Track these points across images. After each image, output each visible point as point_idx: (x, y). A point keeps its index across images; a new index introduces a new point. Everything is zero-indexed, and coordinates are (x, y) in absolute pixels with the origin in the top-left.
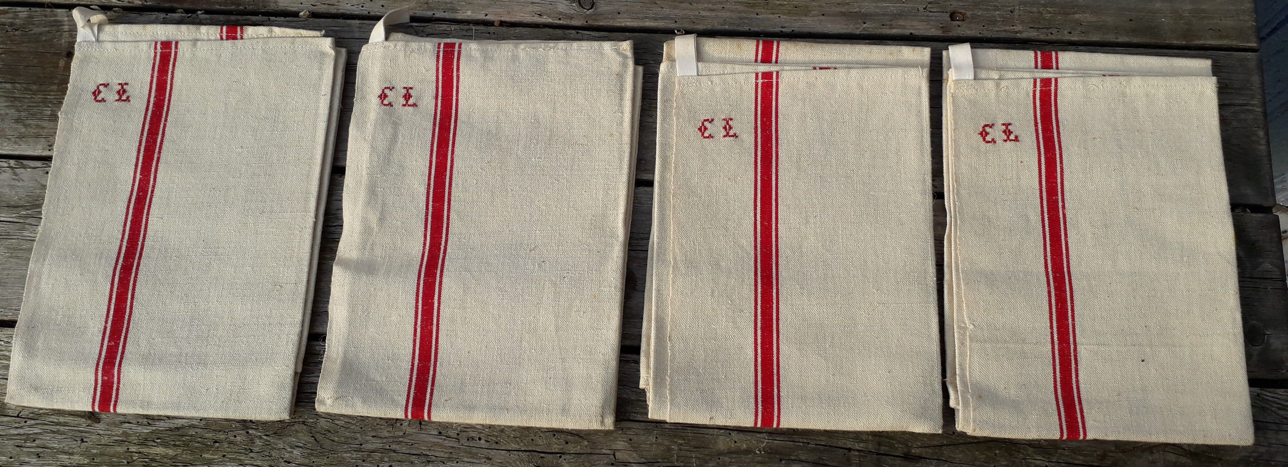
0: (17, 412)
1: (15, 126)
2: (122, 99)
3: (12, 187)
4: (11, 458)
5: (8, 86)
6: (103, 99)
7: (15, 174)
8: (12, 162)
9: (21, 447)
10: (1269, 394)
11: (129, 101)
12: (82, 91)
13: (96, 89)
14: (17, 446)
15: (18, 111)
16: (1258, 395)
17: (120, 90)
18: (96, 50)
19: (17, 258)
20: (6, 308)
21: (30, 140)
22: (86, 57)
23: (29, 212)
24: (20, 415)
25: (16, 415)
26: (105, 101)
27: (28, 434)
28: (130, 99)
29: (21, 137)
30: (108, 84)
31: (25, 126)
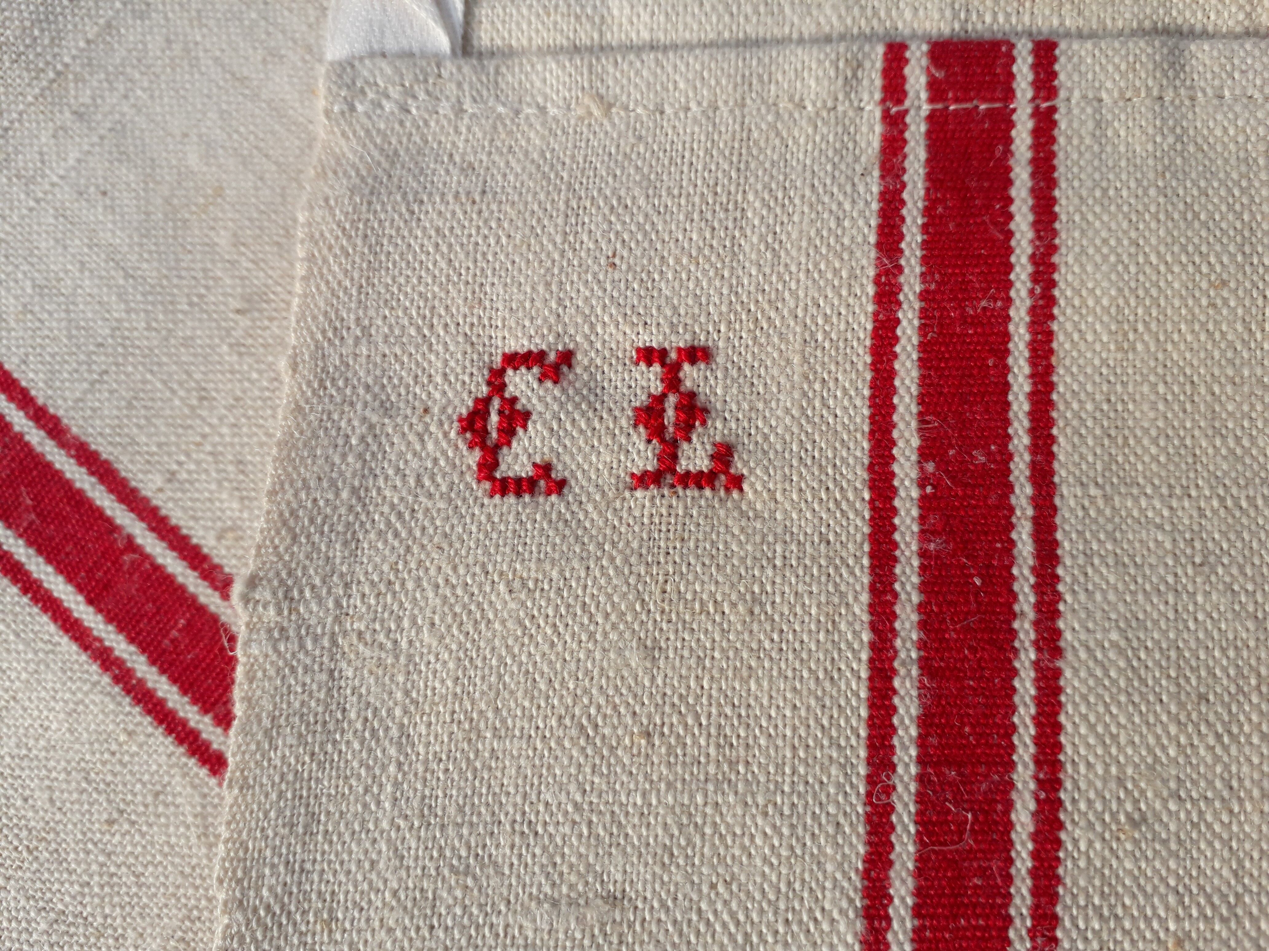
2: (683, 465)
6: (545, 469)
11: (737, 482)
12: (386, 408)
13: (485, 390)
17: (660, 399)
18: (460, 111)
22: (393, 158)
26: (560, 486)
28: (739, 466)
30: (567, 357)
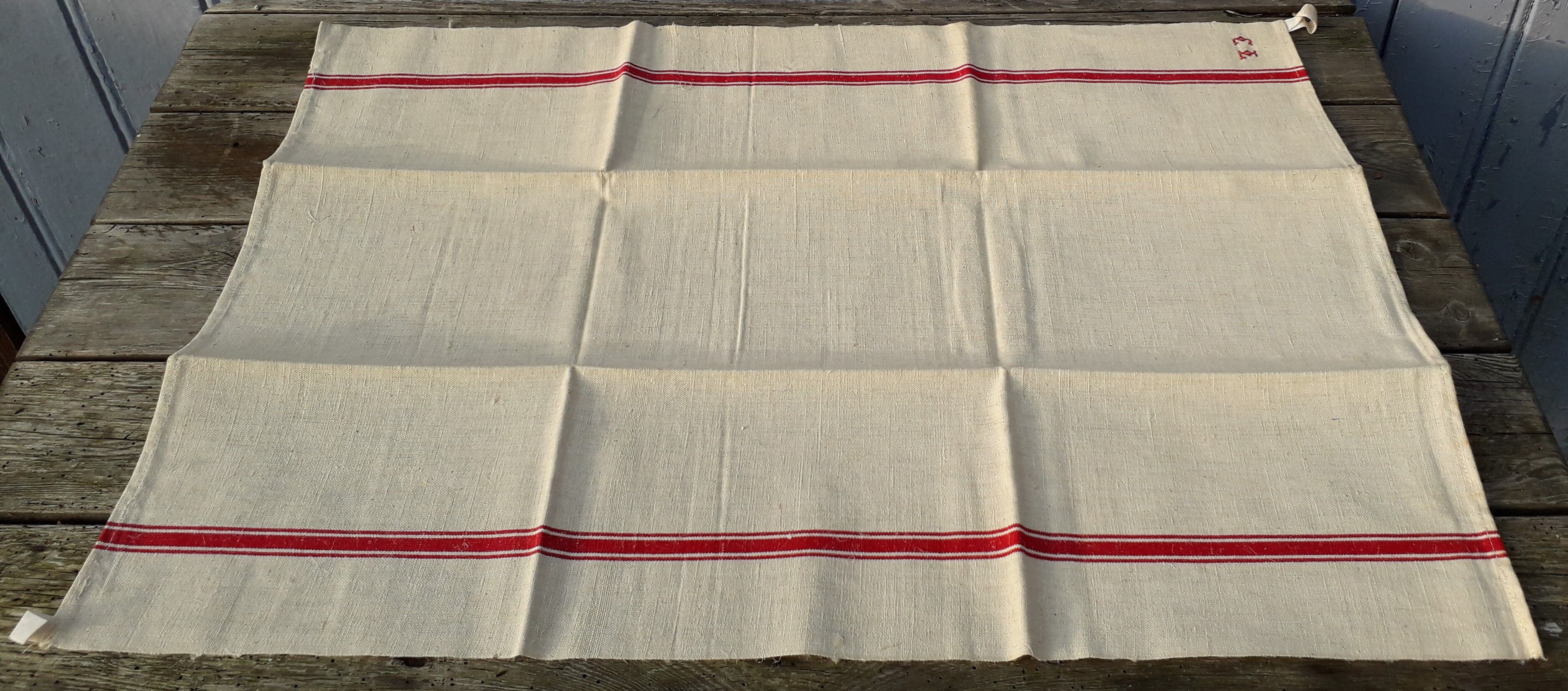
0: (125, 435)
1: (168, 200)
3: (156, 246)
4: (110, 476)
5: (168, 170)
7: (161, 235)
8: (160, 227)
9: (124, 466)
10: (1486, 358)
14: (119, 466)
15: (173, 188)
16: (1476, 360)
19: (152, 303)
20: (130, 345)
21: (183, 210)
23: (171, 265)
24: (128, 438)
25: (123, 437)
27: (134, 454)
29: (174, 208)
31: (179, 199)
